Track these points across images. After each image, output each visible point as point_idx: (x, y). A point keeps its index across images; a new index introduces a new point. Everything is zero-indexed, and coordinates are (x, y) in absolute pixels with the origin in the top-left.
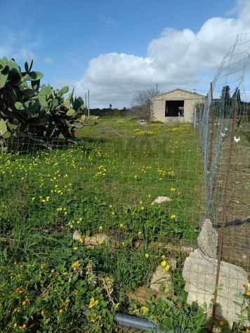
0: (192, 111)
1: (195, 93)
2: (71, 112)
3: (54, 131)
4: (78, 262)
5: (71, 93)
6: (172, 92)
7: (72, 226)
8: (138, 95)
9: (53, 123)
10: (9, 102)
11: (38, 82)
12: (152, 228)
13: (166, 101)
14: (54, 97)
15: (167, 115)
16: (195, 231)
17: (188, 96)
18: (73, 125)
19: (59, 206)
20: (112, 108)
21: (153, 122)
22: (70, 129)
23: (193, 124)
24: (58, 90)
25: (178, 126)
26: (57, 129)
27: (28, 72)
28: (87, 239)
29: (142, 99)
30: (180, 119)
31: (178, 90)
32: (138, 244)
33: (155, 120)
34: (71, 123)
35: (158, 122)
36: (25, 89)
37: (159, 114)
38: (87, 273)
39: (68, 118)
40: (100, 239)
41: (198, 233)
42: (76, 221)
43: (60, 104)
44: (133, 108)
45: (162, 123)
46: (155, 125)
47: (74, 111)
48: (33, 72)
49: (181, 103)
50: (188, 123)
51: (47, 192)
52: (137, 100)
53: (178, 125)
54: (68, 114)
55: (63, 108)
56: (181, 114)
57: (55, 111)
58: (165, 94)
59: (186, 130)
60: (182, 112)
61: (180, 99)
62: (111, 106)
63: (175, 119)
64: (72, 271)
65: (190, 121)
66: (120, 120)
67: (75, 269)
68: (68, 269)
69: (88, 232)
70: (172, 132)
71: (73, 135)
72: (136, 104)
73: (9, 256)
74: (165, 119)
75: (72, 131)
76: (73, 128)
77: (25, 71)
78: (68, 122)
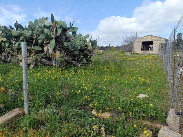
0: (158, 47)
1: (160, 37)
2: (90, 48)
3: (81, 57)
4: (96, 126)
5: (91, 38)
7: (92, 107)
8: (125, 39)
9: (81, 53)
10: (61, 42)
11: (75, 32)
12: (137, 111)
13: (142, 42)
14: (82, 40)
15: (142, 50)
16: (164, 115)
17: (155, 39)
18: (91, 54)
19: (85, 95)
20: (111, 46)
21: (134, 54)
22: (89, 57)
23: (159, 55)
24: (84, 36)
25: (149, 56)
26: (82, 57)
27: (71, 27)
28: (100, 114)
29: (128, 41)
30: (150, 52)
31: (149, 35)
32: (129, 120)
33: (136, 52)
34: (90, 53)
36: (68, 36)
37: (138, 48)
38: (101, 132)
39: (88, 51)
40: (107, 115)
41: (166, 117)
42: (94, 104)
43: (85, 44)
44: (122, 46)
45: (139, 54)
46: (136, 55)
47: (92, 47)
48: (74, 27)
49: (151, 43)
50: (155, 54)
51: (79, 88)
52: (125, 41)
54: (89, 48)
55: (86, 46)
56: (151, 49)
57: (82, 47)
58: (142, 38)
59: (154, 58)
60: (151, 48)
61: (150, 41)
62: (110, 45)
63: (147, 52)
64: (93, 130)
65: (157, 53)
66: (115, 52)
67: (94, 129)
68: (90, 129)
69: (100, 111)
70: (146, 59)
71: (91, 60)
72: (125, 44)
73: (61, 119)
74: (141, 52)
75: (90, 58)
76: (91, 56)
77: (70, 27)
78: (88, 53)
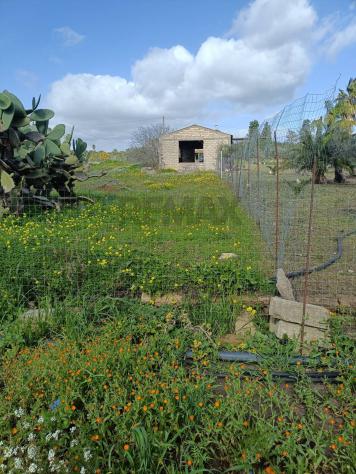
0: (215, 156)
1: (217, 131)
2: (71, 160)
6: (187, 128)
8: (140, 132)
11: (45, 123)
13: (180, 142)
15: (181, 161)
17: (208, 135)
18: (73, 177)
21: (163, 171)
22: (66, 183)
23: (219, 173)
25: (200, 176)
27: (34, 109)
28: (158, 300)
30: (198, 165)
31: (195, 126)
33: (167, 168)
34: (72, 174)
35: (169, 170)
37: (171, 158)
39: (67, 167)
45: (175, 171)
46: (167, 174)
47: (75, 158)
48: (41, 110)
49: (199, 144)
50: (210, 171)
52: (139, 140)
53: (199, 174)
54: (68, 161)
58: (177, 132)
60: (198, 156)
61: (197, 139)
63: (191, 166)
65: (213, 168)
67: (168, 320)
71: (72, 191)
74: (178, 166)
75: (71, 185)
76: (72, 180)
77: (31, 108)
78: (67, 173)
